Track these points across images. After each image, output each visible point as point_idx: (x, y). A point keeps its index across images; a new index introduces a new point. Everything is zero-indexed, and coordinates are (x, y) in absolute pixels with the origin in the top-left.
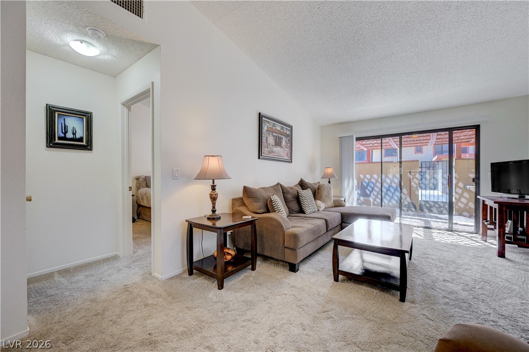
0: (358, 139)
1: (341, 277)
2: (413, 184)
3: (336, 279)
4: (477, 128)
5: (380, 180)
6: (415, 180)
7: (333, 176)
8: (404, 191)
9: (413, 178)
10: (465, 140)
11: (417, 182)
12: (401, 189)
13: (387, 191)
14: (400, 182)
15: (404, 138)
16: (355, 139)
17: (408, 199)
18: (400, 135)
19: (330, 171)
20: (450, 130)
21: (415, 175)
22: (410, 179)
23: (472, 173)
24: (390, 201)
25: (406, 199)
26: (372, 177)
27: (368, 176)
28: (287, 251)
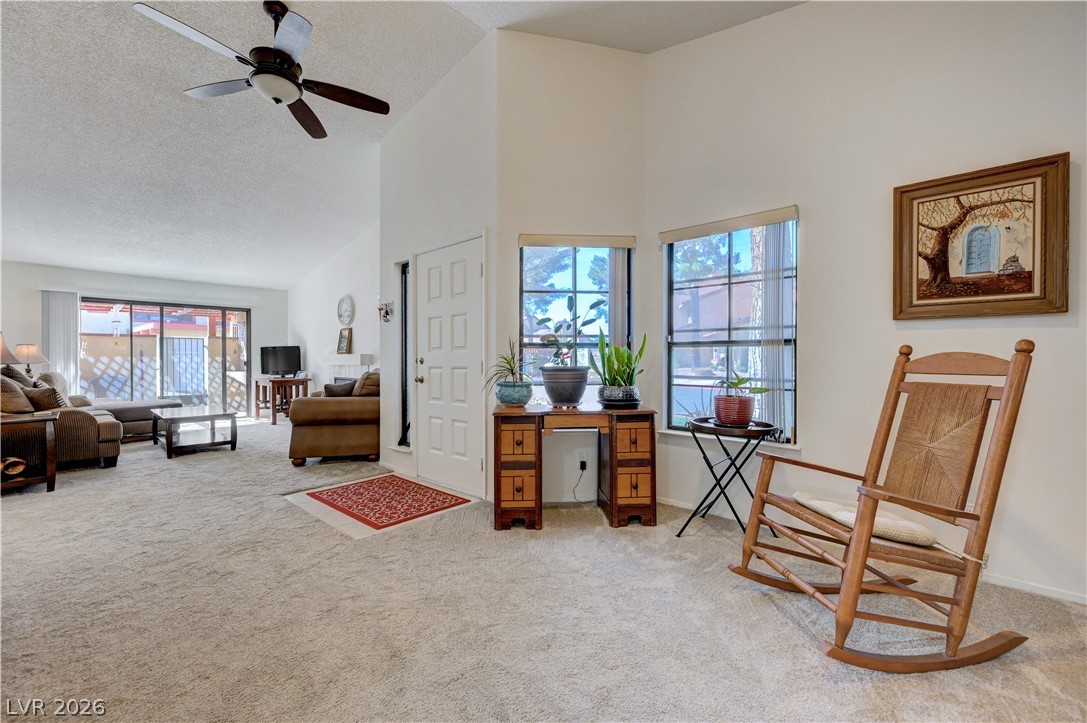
0: (85, 300)
3: (170, 456)
4: (248, 311)
5: (128, 365)
10: (235, 321)
16: (79, 299)
19: (31, 350)
20: (224, 309)
26: (112, 361)
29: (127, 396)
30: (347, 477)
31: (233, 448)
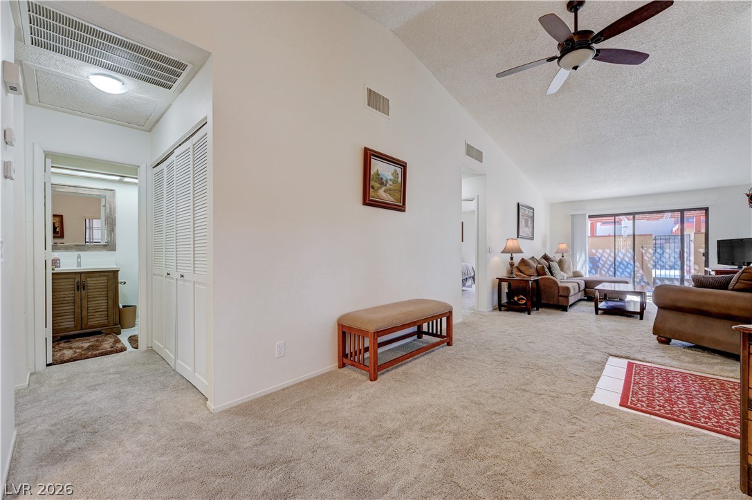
0: (590, 217)
1: (600, 312)
2: (645, 258)
3: (597, 313)
4: (707, 209)
5: (613, 254)
6: (648, 254)
7: (567, 252)
8: (637, 264)
9: (646, 253)
10: (693, 219)
11: (650, 256)
12: (634, 262)
13: (620, 264)
14: (634, 257)
15: (637, 216)
16: (587, 217)
17: (641, 271)
18: (634, 214)
19: (563, 246)
20: (682, 211)
21: (647, 250)
22: (642, 253)
23: (701, 248)
24: (622, 273)
25: (638, 271)
26: (604, 251)
27: (600, 251)
28: (560, 298)
29: (611, 273)
30: (694, 366)
31: (641, 318)
